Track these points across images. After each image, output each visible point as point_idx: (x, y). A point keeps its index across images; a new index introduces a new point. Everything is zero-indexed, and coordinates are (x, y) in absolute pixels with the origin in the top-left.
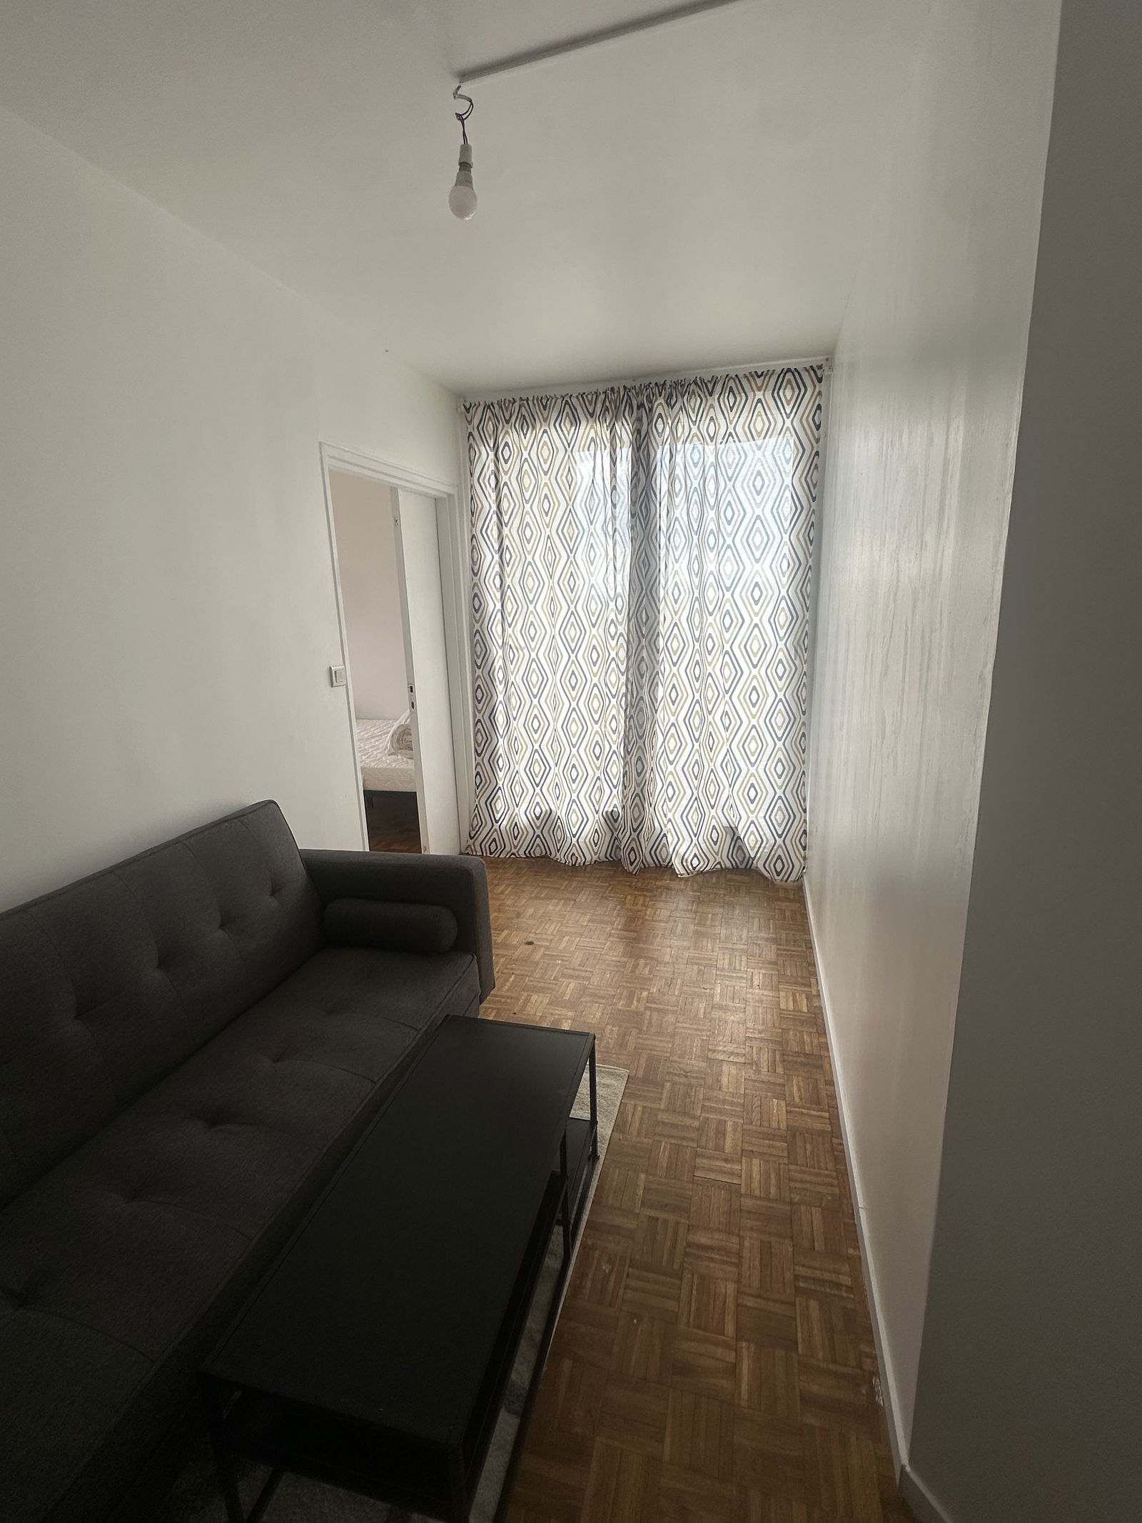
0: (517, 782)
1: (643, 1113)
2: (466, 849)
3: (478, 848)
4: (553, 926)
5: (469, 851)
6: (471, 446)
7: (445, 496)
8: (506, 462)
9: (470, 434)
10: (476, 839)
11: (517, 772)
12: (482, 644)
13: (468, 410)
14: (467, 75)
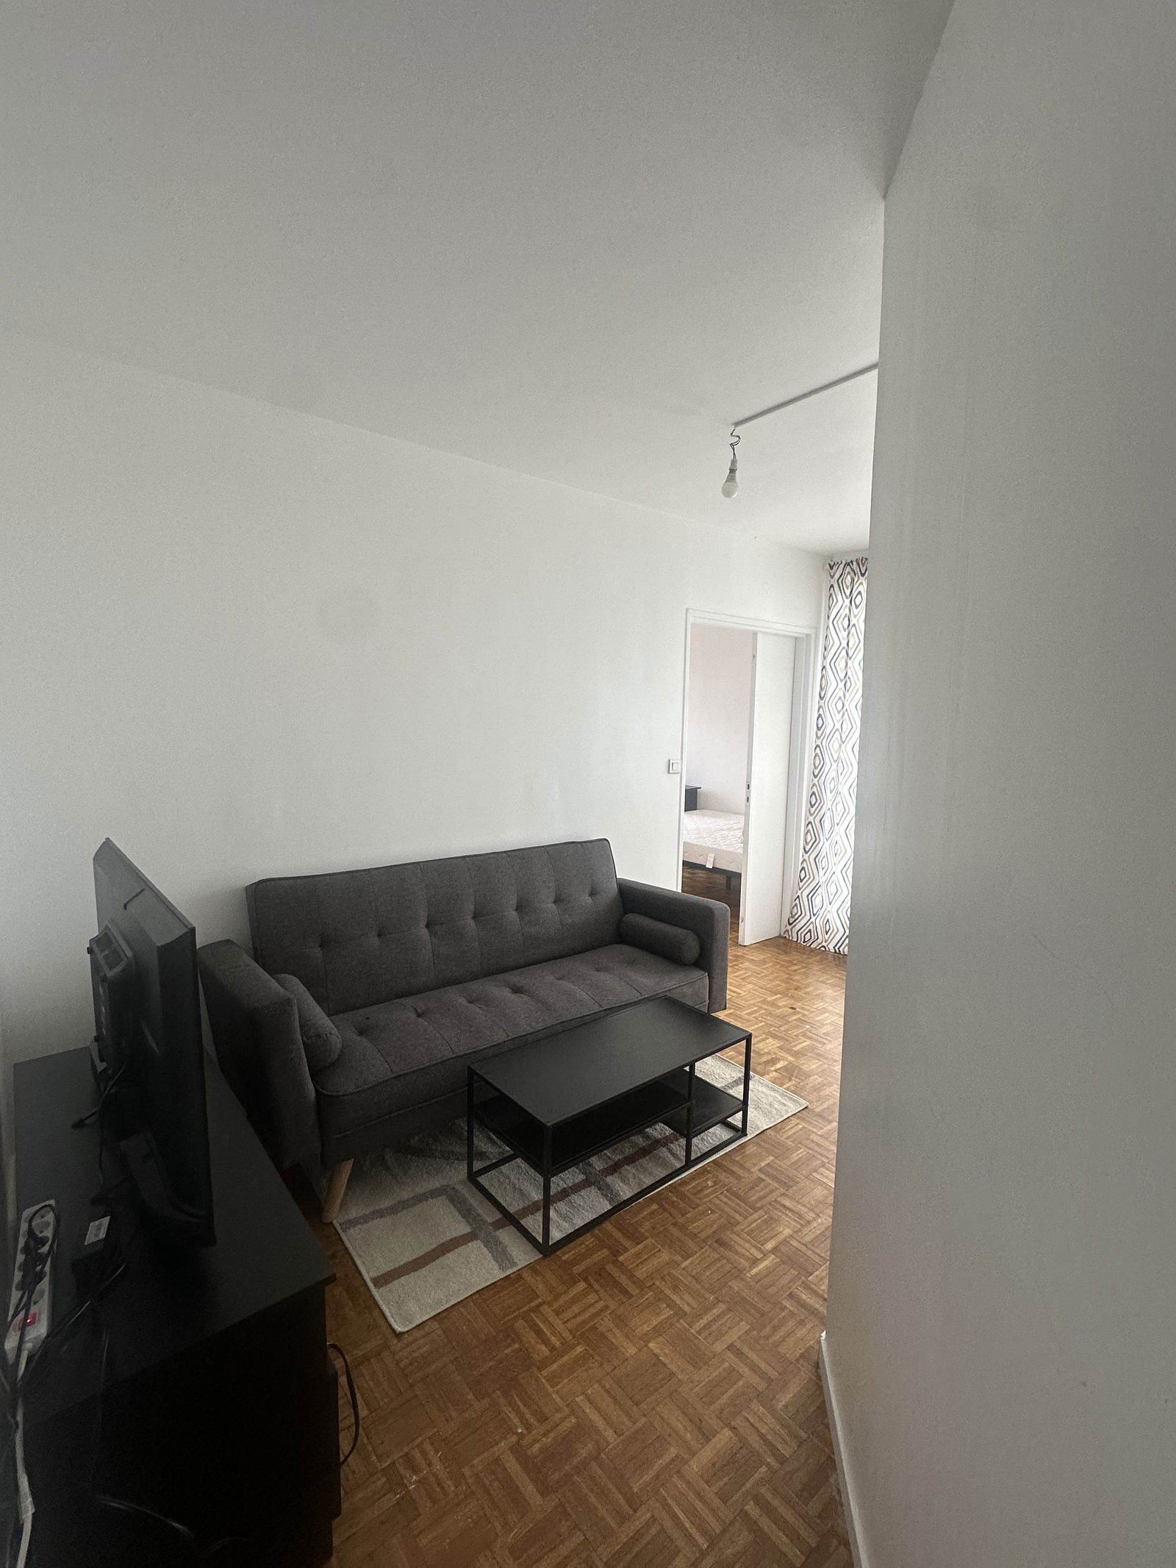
0: (833, 882)
1: (801, 1129)
2: (784, 933)
3: (795, 935)
4: (822, 1004)
5: (786, 935)
6: (831, 595)
7: (804, 636)
8: (857, 607)
9: (832, 586)
10: (794, 926)
11: (834, 873)
12: (821, 756)
13: (832, 568)
14: (737, 424)
